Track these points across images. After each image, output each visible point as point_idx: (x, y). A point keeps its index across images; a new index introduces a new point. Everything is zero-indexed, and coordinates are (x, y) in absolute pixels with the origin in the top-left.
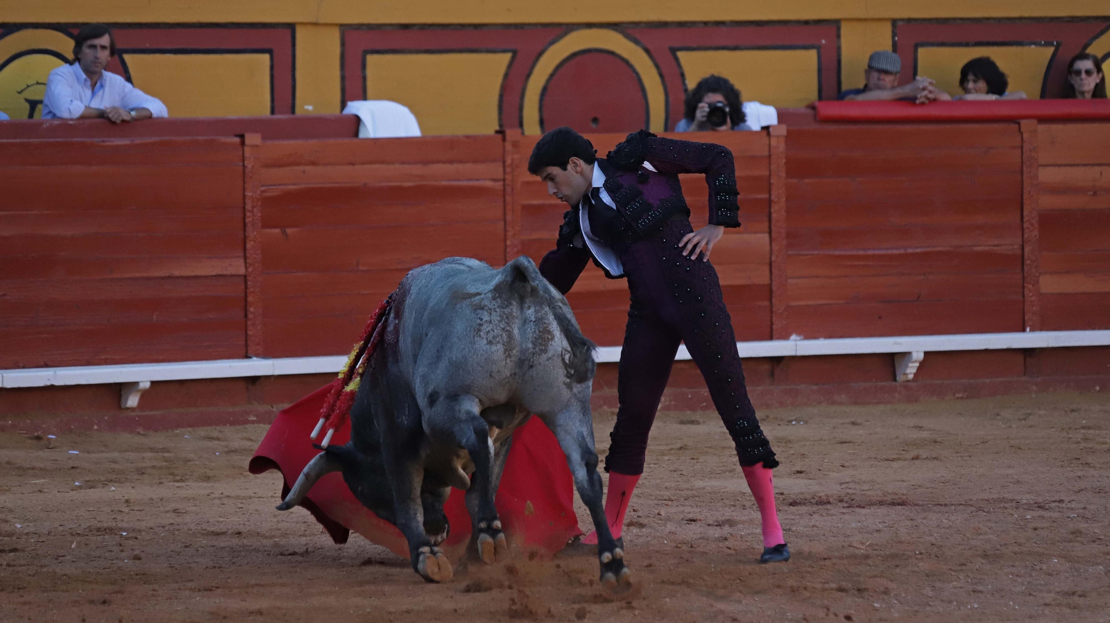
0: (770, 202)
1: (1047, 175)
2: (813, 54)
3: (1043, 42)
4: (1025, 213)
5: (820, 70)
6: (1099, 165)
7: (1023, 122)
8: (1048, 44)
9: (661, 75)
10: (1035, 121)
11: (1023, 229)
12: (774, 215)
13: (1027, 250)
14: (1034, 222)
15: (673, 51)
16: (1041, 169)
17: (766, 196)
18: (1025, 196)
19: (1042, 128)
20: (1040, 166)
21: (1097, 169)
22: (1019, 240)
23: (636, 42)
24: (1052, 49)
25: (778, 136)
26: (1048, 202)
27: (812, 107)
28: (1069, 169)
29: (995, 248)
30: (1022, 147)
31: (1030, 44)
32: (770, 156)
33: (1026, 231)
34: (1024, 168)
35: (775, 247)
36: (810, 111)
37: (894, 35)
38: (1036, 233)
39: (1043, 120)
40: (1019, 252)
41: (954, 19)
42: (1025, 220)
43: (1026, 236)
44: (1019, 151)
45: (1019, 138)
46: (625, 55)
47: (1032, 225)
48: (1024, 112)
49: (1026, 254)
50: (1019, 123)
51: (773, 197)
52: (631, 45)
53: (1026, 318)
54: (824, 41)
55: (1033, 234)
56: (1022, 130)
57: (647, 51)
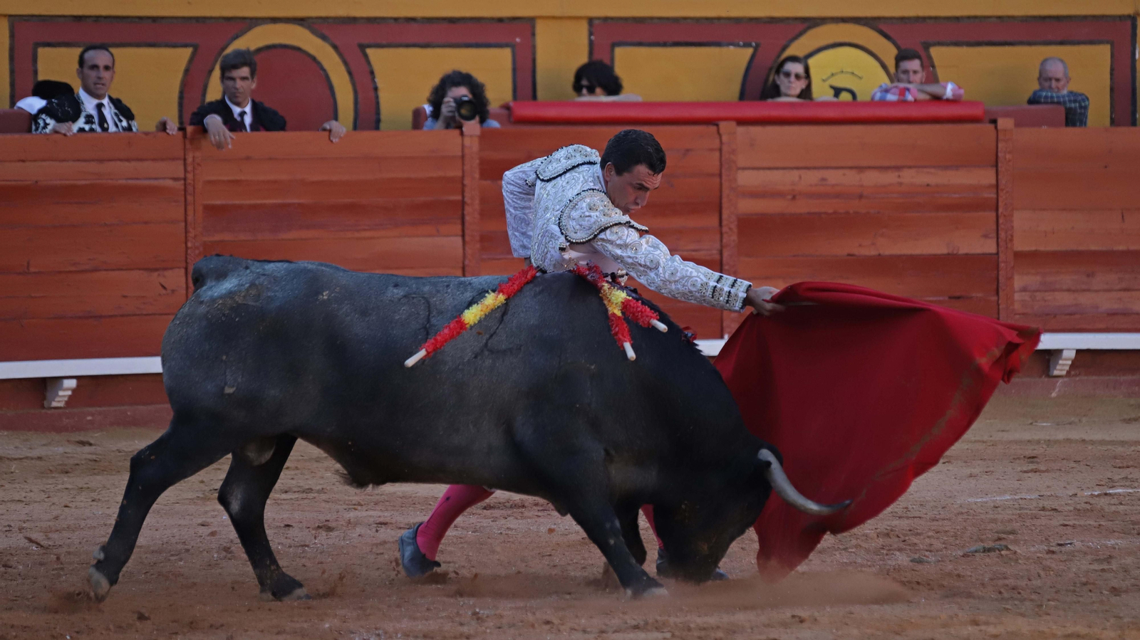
0: (463, 203)
1: (746, 179)
2: (506, 54)
3: (741, 43)
4: (725, 216)
5: (514, 70)
6: (798, 168)
7: (723, 125)
8: (747, 45)
9: (350, 73)
10: (733, 124)
11: (721, 234)
12: (467, 218)
13: (726, 254)
14: (734, 226)
15: (363, 47)
16: (740, 172)
17: (459, 198)
18: (724, 200)
19: (741, 130)
20: (739, 169)
21: (796, 173)
22: (717, 245)
23: (324, 38)
24: (750, 51)
25: (471, 136)
26: (748, 206)
27: (506, 107)
28: (768, 172)
29: (693, 253)
30: (721, 150)
31: (729, 44)
32: (463, 157)
33: (725, 236)
34: (723, 171)
35: (469, 251)
36: (505, 112)
37: (591, 34)
38: (734, 237)
39: (742, 122)
40: (717, 257)
41: (652, 18)
42: (724, 223)
43: (724, 241)
44: (717, 154)
45: (717, 141)
46: (312, 51)
47: (730, 229)
48: (722, 113)
49: (724, 259)
50: (717, 125)
51: (466, 199)
52: (319, 41)
53: (724, 324)
54: (518, 40)
55: (732, 238)
56: (721, 131)
57: (335, 47)
